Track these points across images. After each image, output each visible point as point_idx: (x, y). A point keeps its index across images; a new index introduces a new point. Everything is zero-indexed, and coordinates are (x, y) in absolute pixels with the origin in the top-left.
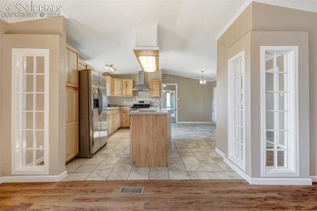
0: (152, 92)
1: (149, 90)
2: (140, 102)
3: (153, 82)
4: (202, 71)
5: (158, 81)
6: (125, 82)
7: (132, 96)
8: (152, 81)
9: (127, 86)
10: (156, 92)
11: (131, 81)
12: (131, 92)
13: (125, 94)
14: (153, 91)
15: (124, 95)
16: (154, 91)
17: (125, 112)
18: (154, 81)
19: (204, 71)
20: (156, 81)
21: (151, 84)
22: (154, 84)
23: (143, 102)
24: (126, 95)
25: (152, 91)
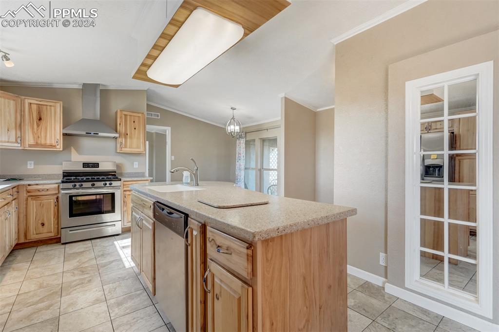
0: (126, 142)
1: (117, 135)
2: (85, 165)
3: (128, 117)
4: (231, 108)
5: (140, 115)
6: (34, 107)
7: (60, 147)
8: (124, 113)
9: (40, 119)
10: (135, 141)
11: (58, 105)
12: (58, 137)
13: (32, 142)
14: (128, 140)
15: (30, 146)
16: (131, 138)
17: (36, 197)
18: (130, 115)
19: (235, 107)
20: (135, 114)
21: (121, 121)
22: (130, 121)
23: (96, 165)
24: (37, 145)
25: (126, 138)
